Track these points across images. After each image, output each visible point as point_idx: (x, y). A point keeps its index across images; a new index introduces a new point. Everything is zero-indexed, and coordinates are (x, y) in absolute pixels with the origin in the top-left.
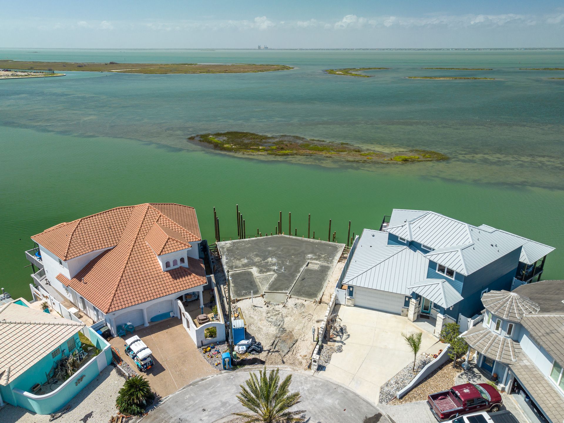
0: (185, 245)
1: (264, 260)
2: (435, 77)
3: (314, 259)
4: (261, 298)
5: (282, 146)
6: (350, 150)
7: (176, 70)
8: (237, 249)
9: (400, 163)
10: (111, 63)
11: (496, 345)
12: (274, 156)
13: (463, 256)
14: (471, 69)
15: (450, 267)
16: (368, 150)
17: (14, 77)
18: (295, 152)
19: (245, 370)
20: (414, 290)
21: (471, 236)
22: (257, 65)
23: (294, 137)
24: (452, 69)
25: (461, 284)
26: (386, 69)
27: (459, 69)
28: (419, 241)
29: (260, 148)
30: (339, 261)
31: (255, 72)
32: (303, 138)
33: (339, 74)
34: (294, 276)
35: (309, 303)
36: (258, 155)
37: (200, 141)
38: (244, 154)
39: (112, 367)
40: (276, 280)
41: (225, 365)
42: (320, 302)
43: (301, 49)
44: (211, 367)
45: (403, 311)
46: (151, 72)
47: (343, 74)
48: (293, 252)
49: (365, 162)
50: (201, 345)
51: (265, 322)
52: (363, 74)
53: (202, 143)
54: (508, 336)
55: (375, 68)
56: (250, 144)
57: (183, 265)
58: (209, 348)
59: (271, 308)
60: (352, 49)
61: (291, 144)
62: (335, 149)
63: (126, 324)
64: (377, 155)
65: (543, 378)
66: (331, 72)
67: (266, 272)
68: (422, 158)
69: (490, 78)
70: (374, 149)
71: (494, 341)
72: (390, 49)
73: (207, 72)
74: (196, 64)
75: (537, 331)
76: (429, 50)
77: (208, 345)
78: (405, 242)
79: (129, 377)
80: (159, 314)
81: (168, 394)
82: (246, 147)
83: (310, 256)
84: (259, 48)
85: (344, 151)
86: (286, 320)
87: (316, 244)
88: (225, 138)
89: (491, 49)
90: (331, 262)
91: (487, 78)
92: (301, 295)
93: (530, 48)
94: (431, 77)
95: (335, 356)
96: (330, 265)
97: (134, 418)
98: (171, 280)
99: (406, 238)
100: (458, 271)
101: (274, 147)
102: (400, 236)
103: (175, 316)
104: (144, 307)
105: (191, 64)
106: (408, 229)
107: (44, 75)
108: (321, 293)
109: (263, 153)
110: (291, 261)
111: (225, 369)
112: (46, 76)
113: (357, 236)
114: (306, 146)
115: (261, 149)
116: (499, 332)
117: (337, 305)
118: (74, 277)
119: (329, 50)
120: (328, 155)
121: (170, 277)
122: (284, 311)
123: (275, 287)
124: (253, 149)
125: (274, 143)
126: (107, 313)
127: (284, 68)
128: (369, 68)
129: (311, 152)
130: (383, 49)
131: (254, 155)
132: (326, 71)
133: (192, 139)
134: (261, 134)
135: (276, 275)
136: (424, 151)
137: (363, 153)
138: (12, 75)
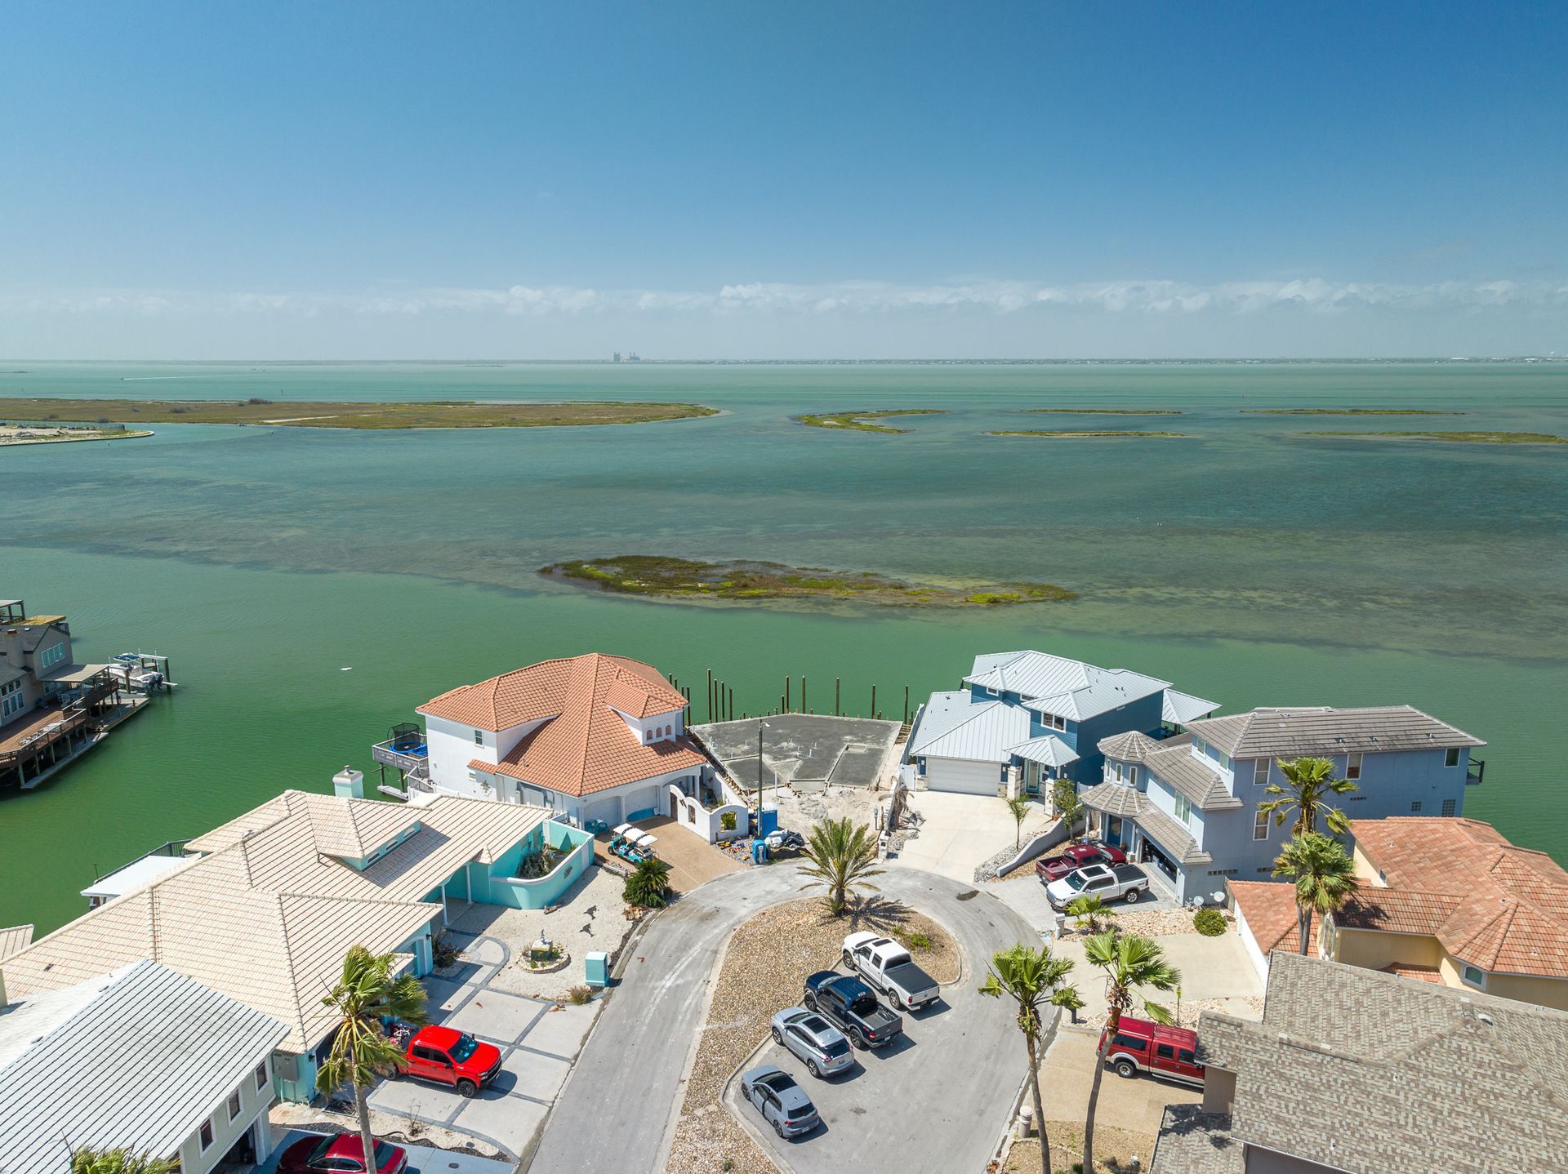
0: (674, 705)
1: (776, 744)
2: (1052, 431)
3: (856, 741)
4: (786, 788)
5: (743, 581)
6: (884, 587)
7: (429, 419)
8: (725, 733)
9: (984, 606)
10: (254, 402)
11: (1119, 798)
12: (732, 600)
13: (1075, 699)
14: (1134, 412)
15: (1058, 714)
16: (919, 584)
17: (27, 441)
18: (773, 591)
19: (786, 864)
20: (1012, 751)
21: (1088, 677)
22: (627, 405)
23: (763, 563)
24: (1089, 412)
25: (1074, 736)
26: (939, 414)
27: (1106, 411)
28: (1016, 690)
29: (700, 585)
30: (896, 743)
31: (629, 422)
32: (782, 566)
33: (831, 426)
34: (829, 763)
35: (859, 790)
36: (699, 598)
37: (568, 575)
38: (669, 597)
39: (596, 867)
40: (802, 767)
41: (757, 857)
42: (877, 789)
43: (724, 362)
44: (737, 863)
45: (999, 790)
46: (370, 424)
47: (841, 427)
48: (818, 734)
49: (916, 606)
50: (716, 840)
51: (800, 815)
52: (887, 426)
53: (572, 579)
54: (1132, 785)
55: (913, 412)
56: (676, 577)
57: (668, 737)
58: (728, 843)
59: (804, 798)
60: (850, 362)
61: (761, 577)
62: (854, 584)
63: (596, 822)
64: (939, 594)
65: (1169, 819)
66: (812, 420)
67: (784, 759)
68: (1025, 597)
69: (1172, 433)
70: (930, 583)
71: (1115, 794)
72: (944, 362)
73: (510, 424)
74: (472, 404)
75: (1159, 766)
76: (1039, 362)
77: (727, 839)
78: (997, 695)
79: (627, 875)
80: (639, 809)
81: (687, 889)
82: (670, 585)
83: (848, 738)
84: (617, 357)
85: (872, 588)
86: (829, 811)
87: (854, 722)
88: (618, 569)
89: (1183, 361)
90: (884, 743)
91: (1166, 434)
92: (846, 783)
93: (1272, 360)
94: (1041, 432)
95: (909, 844)
96: (883, 747)
97: (653, 911)
98: (657, 756)
99: (997, 688)
100: (1069, 717)
101: (729, 584)
102: (989, 685)
103: (661, 813)
104: (623, 792)
105: (459, 403)
106: (999, 676)
107: (101, 434)
108: (877, 779)
109: (709, 595)
110: (820, 744)
111: (758, 863)
112: (107, 437)
113: (921, 706)
114: (793, 579)
115: (702, 588)
116: (1120, 782)
117: (902, 793)
118: (504, 760)
119: (793, 362)
120: (841, 595)
121: (655, 753)
122: (825, 801)
123: (804, 775)
124: (685, 588)
125: (725, 576)
126: (579, 795)
127: (695, 411)
128: (900, 412)
129: (806, 591)
130: (928, 362)
131: (691, 599)
132: (796, 419)
133: (546, 572)
134: (691, 560)
135: (800, 762)
136: (1029, 585)
137: (909, 590)
138: (20, 435)
